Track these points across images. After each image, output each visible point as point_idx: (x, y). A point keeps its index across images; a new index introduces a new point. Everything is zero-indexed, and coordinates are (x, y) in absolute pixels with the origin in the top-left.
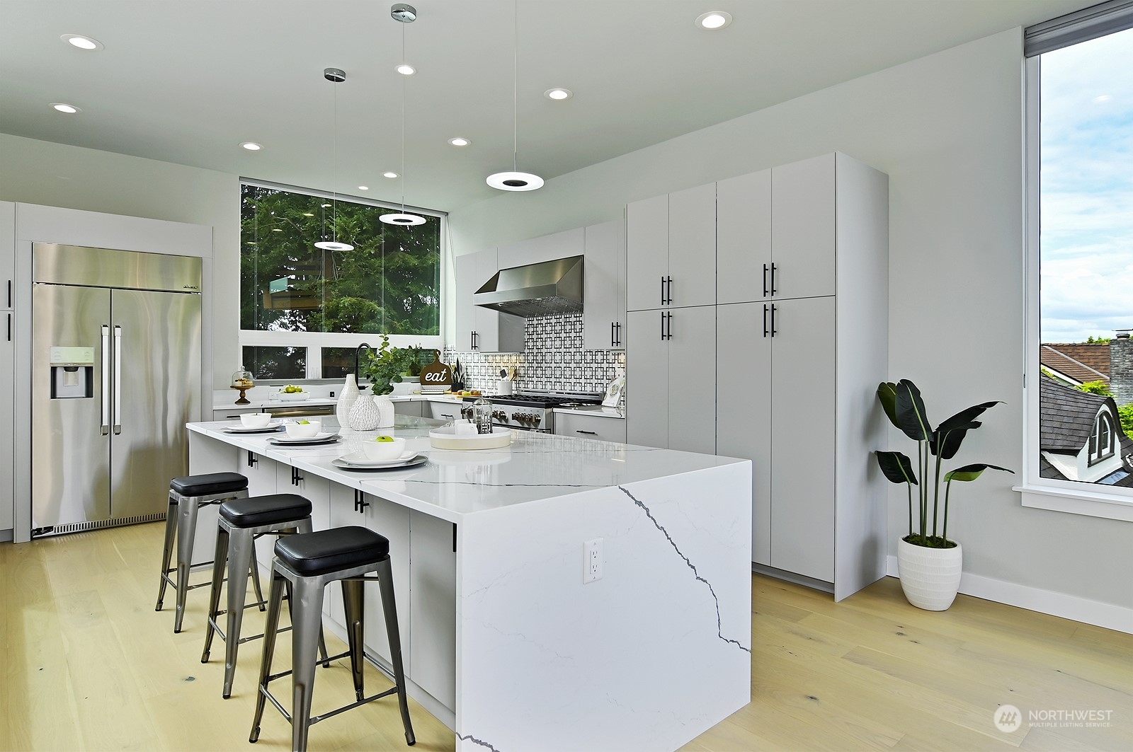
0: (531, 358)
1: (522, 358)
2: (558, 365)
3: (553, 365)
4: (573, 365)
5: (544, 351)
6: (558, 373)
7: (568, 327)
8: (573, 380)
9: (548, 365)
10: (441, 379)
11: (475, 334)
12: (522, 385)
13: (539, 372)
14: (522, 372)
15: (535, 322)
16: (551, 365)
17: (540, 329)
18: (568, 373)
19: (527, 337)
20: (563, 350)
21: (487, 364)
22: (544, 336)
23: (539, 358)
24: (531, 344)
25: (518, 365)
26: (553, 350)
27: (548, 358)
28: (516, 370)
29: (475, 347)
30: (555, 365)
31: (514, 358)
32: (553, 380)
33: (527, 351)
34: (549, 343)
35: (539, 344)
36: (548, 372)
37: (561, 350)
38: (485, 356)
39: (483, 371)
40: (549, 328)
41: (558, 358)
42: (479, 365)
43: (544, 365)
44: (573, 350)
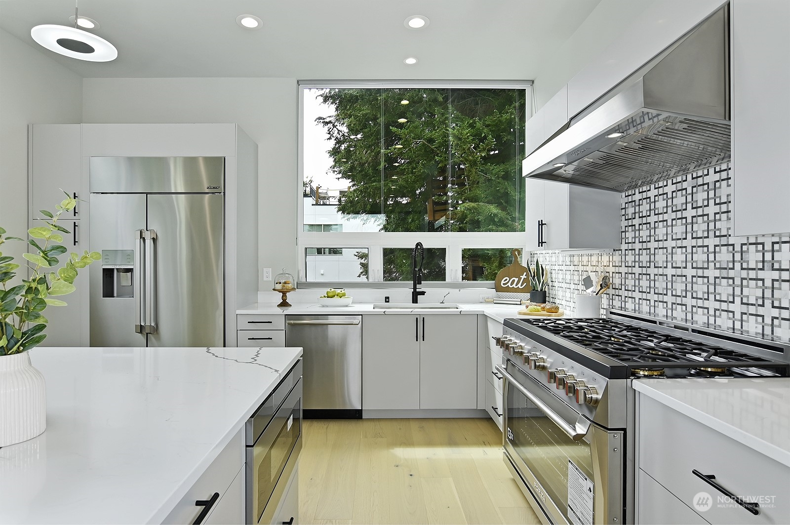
0: (630, 258)
1: (617, 258)
2: (679, 272)
3: (670, 271)
4: (712, 273)
5: (653, 245)
6: (679, 287)
7: (701, 196)
8: (712, 304)
9: (661, 271)
10: (519, 285)
11: (542, 224)
12: (617, 303)
13: (644, 283)
14: (617, 281)
15: (637, 197)
16: (666, 271)
17: (645, 207)
18: (700, 288)
19: (624, 223)
20: (689, 242)
21: (572, 268)
22: (653, 219)
23: (644, 258)
24: (630, 235)
25: (611, 269)
26: (670, 244)
27: (660, 258)
28: (605, 278)
29: (542, 243)
30: (674, 271)
31: (605, 259)
32: (669, 299)
33: (624, 247)
34: (661, 231)
35: (644, 233)
36: (661, 285)
37: (685, 243)
38: (570, 256)
39: (568, 277)
40: (661, 204)
41: (679, 257)
42: (564, 268)
43: (652, 271)
44: (711, 242)
